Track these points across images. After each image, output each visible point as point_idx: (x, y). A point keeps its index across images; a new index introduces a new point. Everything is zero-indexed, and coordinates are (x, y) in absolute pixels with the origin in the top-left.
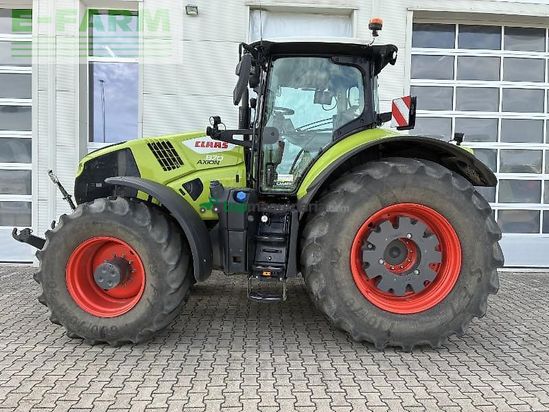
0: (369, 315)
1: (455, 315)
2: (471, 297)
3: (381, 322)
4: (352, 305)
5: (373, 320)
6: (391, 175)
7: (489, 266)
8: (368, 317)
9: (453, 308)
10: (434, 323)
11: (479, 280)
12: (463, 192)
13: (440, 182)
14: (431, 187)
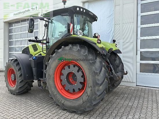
0: (59, 97)
1: (83, 102)
2: (89, 96)
3: (62, 100)
4: (54, 93)
5: (59, 99)
6: (62, 50)
7: (95, 85)
8: (58, 98)
9: (83, 100)
10: (76, 104)
11: (91, 90)
12: (84, 55)
13: (77, 52)
14: (73, 54)
